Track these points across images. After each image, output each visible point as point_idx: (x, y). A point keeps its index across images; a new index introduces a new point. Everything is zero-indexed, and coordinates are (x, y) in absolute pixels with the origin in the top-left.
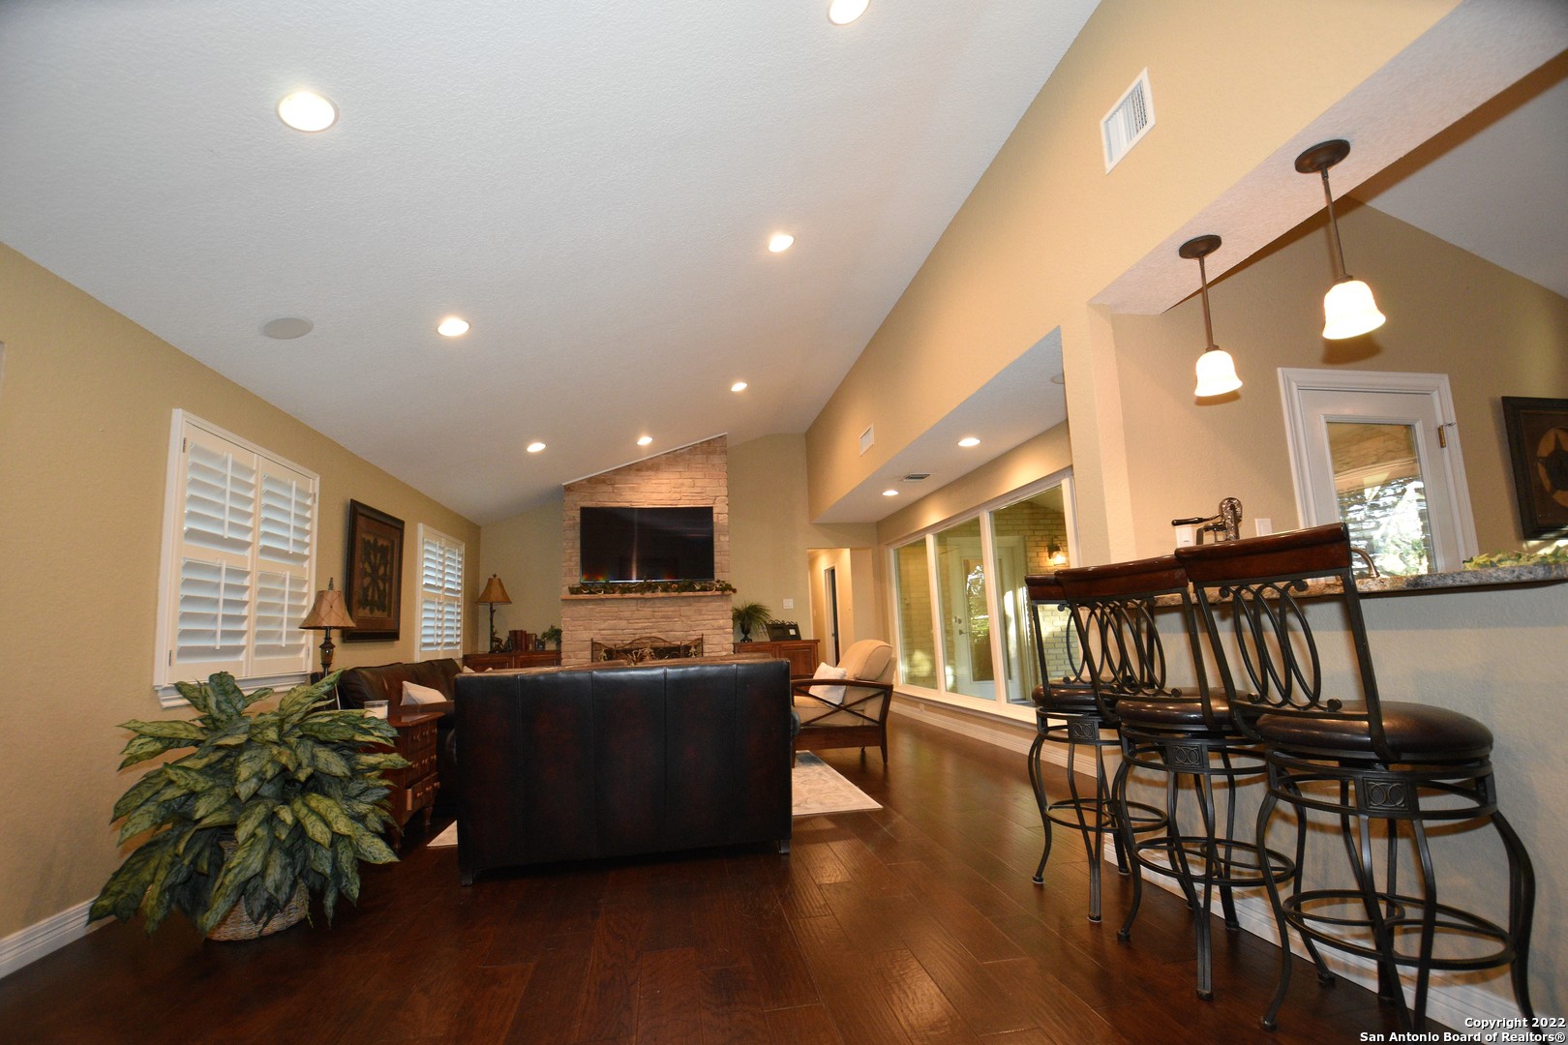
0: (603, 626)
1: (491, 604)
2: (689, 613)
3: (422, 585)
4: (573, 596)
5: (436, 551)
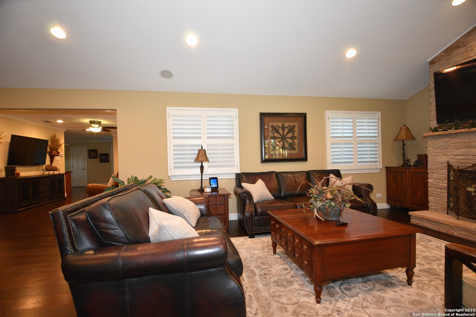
0: (456, 153)
1: (403, 141)
3: (332, 137)
4: (432, 133)
5: (344, 120)
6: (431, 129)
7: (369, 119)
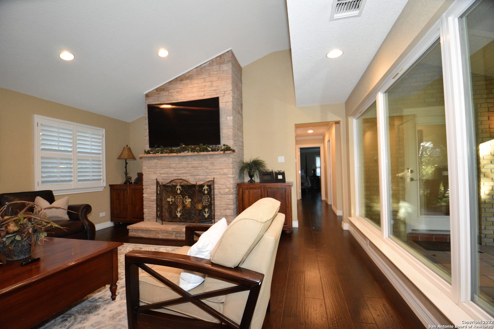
0: (161, 172)
1: (126, 160)
2: (206, 165)
3: (43, 149)
4: (146, 155)
5: (62, 131)
6: (145, 152)
7: (92, 134)
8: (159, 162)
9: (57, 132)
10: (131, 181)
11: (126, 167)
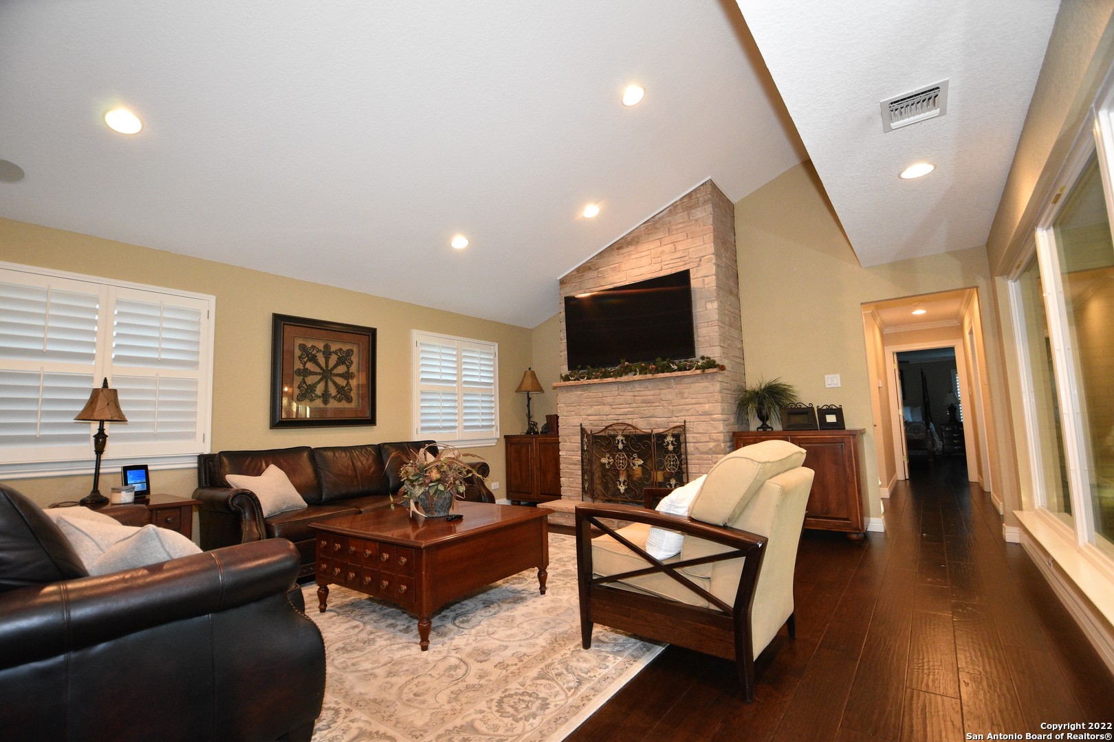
1: (528, 393)
2: (669, 397)
3: (423, 380)
4: (563, 383)
5: (444, 351)
6: (562, 377)
7: (482, 353)
8: (586, 394)
9: (439, 353)
10: (536, 430)
11: (528, 406)
